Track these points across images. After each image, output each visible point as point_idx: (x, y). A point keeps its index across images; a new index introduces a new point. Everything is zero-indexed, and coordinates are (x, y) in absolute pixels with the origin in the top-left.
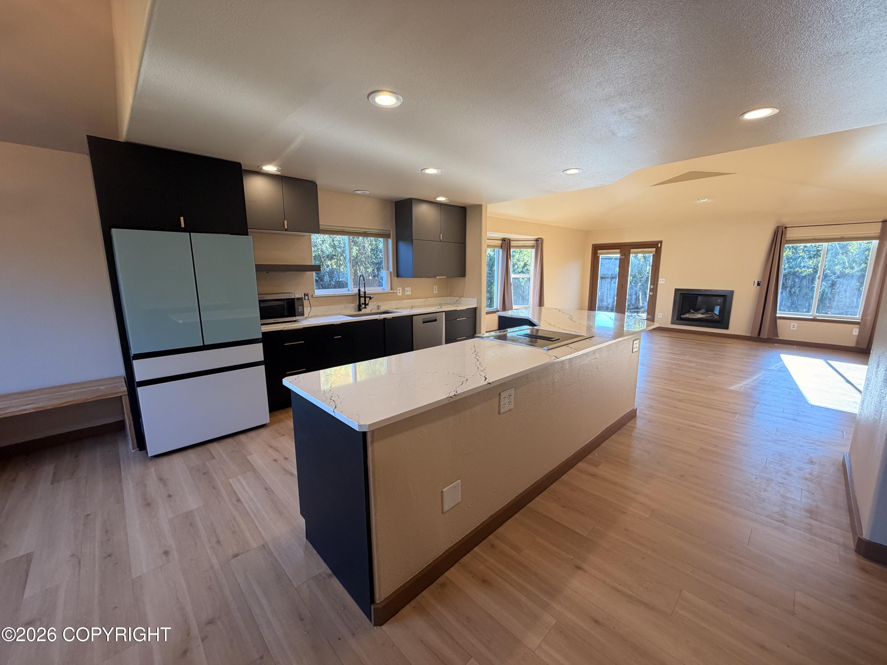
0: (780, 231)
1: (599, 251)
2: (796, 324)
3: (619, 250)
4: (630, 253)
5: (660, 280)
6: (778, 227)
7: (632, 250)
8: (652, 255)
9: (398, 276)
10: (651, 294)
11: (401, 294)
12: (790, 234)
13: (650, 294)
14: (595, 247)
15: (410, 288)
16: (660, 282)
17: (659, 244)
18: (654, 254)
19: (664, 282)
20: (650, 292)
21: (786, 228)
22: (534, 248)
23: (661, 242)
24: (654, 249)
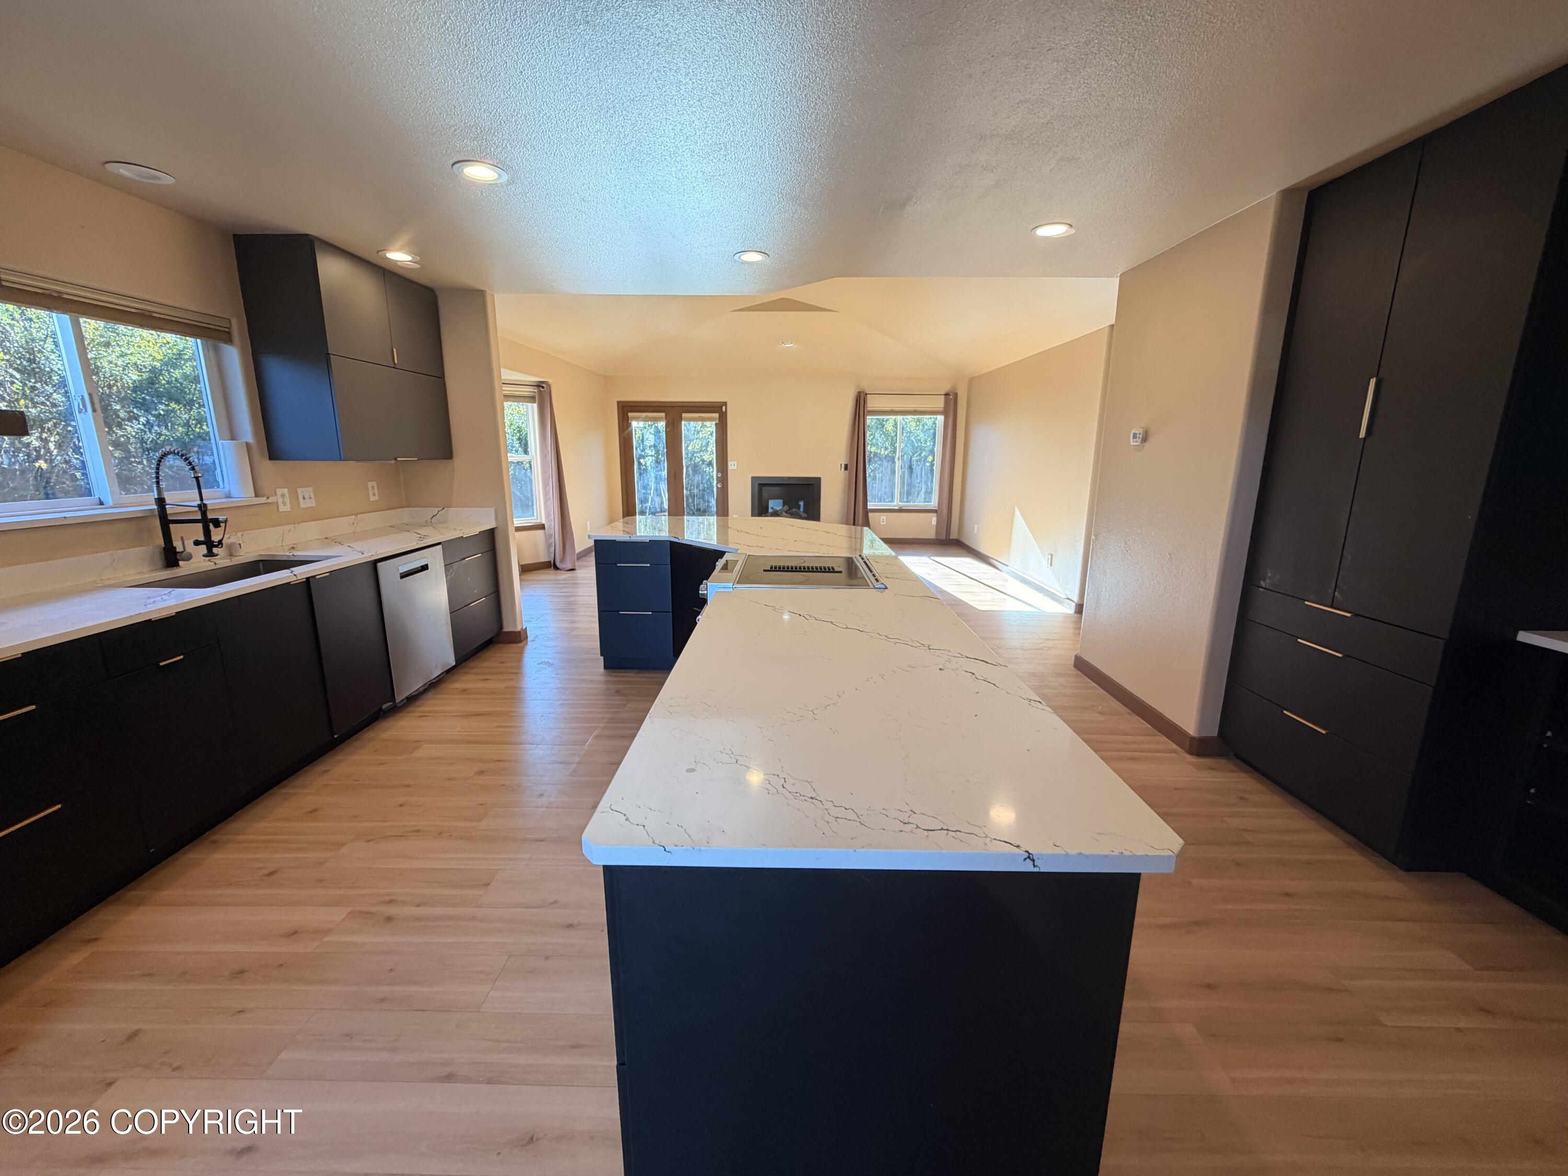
0: (862, 398)
1: (630, 414)
2: (885, 518)
3: (663, 415)
4: (681, 419)
5: (729, 463)
6: (859, 393)
7: (684, 415)
8: (714, 423)
9: (274, 454)
10: (719, 486)
11: (288, 508)
12: (873, 403)
13: (717, 487)
14: (623, 407)
15: (311, 489)
16: (730, 467)
17: (724, 407)
18: (717, 422)
19: (735, 468)
20: (717, 484)
21: (866, 394)
22: (535, 402)
23: (725, 404)
24: (716, 415)
